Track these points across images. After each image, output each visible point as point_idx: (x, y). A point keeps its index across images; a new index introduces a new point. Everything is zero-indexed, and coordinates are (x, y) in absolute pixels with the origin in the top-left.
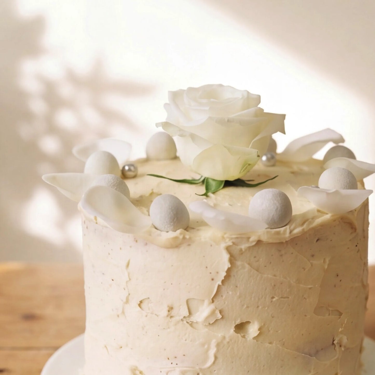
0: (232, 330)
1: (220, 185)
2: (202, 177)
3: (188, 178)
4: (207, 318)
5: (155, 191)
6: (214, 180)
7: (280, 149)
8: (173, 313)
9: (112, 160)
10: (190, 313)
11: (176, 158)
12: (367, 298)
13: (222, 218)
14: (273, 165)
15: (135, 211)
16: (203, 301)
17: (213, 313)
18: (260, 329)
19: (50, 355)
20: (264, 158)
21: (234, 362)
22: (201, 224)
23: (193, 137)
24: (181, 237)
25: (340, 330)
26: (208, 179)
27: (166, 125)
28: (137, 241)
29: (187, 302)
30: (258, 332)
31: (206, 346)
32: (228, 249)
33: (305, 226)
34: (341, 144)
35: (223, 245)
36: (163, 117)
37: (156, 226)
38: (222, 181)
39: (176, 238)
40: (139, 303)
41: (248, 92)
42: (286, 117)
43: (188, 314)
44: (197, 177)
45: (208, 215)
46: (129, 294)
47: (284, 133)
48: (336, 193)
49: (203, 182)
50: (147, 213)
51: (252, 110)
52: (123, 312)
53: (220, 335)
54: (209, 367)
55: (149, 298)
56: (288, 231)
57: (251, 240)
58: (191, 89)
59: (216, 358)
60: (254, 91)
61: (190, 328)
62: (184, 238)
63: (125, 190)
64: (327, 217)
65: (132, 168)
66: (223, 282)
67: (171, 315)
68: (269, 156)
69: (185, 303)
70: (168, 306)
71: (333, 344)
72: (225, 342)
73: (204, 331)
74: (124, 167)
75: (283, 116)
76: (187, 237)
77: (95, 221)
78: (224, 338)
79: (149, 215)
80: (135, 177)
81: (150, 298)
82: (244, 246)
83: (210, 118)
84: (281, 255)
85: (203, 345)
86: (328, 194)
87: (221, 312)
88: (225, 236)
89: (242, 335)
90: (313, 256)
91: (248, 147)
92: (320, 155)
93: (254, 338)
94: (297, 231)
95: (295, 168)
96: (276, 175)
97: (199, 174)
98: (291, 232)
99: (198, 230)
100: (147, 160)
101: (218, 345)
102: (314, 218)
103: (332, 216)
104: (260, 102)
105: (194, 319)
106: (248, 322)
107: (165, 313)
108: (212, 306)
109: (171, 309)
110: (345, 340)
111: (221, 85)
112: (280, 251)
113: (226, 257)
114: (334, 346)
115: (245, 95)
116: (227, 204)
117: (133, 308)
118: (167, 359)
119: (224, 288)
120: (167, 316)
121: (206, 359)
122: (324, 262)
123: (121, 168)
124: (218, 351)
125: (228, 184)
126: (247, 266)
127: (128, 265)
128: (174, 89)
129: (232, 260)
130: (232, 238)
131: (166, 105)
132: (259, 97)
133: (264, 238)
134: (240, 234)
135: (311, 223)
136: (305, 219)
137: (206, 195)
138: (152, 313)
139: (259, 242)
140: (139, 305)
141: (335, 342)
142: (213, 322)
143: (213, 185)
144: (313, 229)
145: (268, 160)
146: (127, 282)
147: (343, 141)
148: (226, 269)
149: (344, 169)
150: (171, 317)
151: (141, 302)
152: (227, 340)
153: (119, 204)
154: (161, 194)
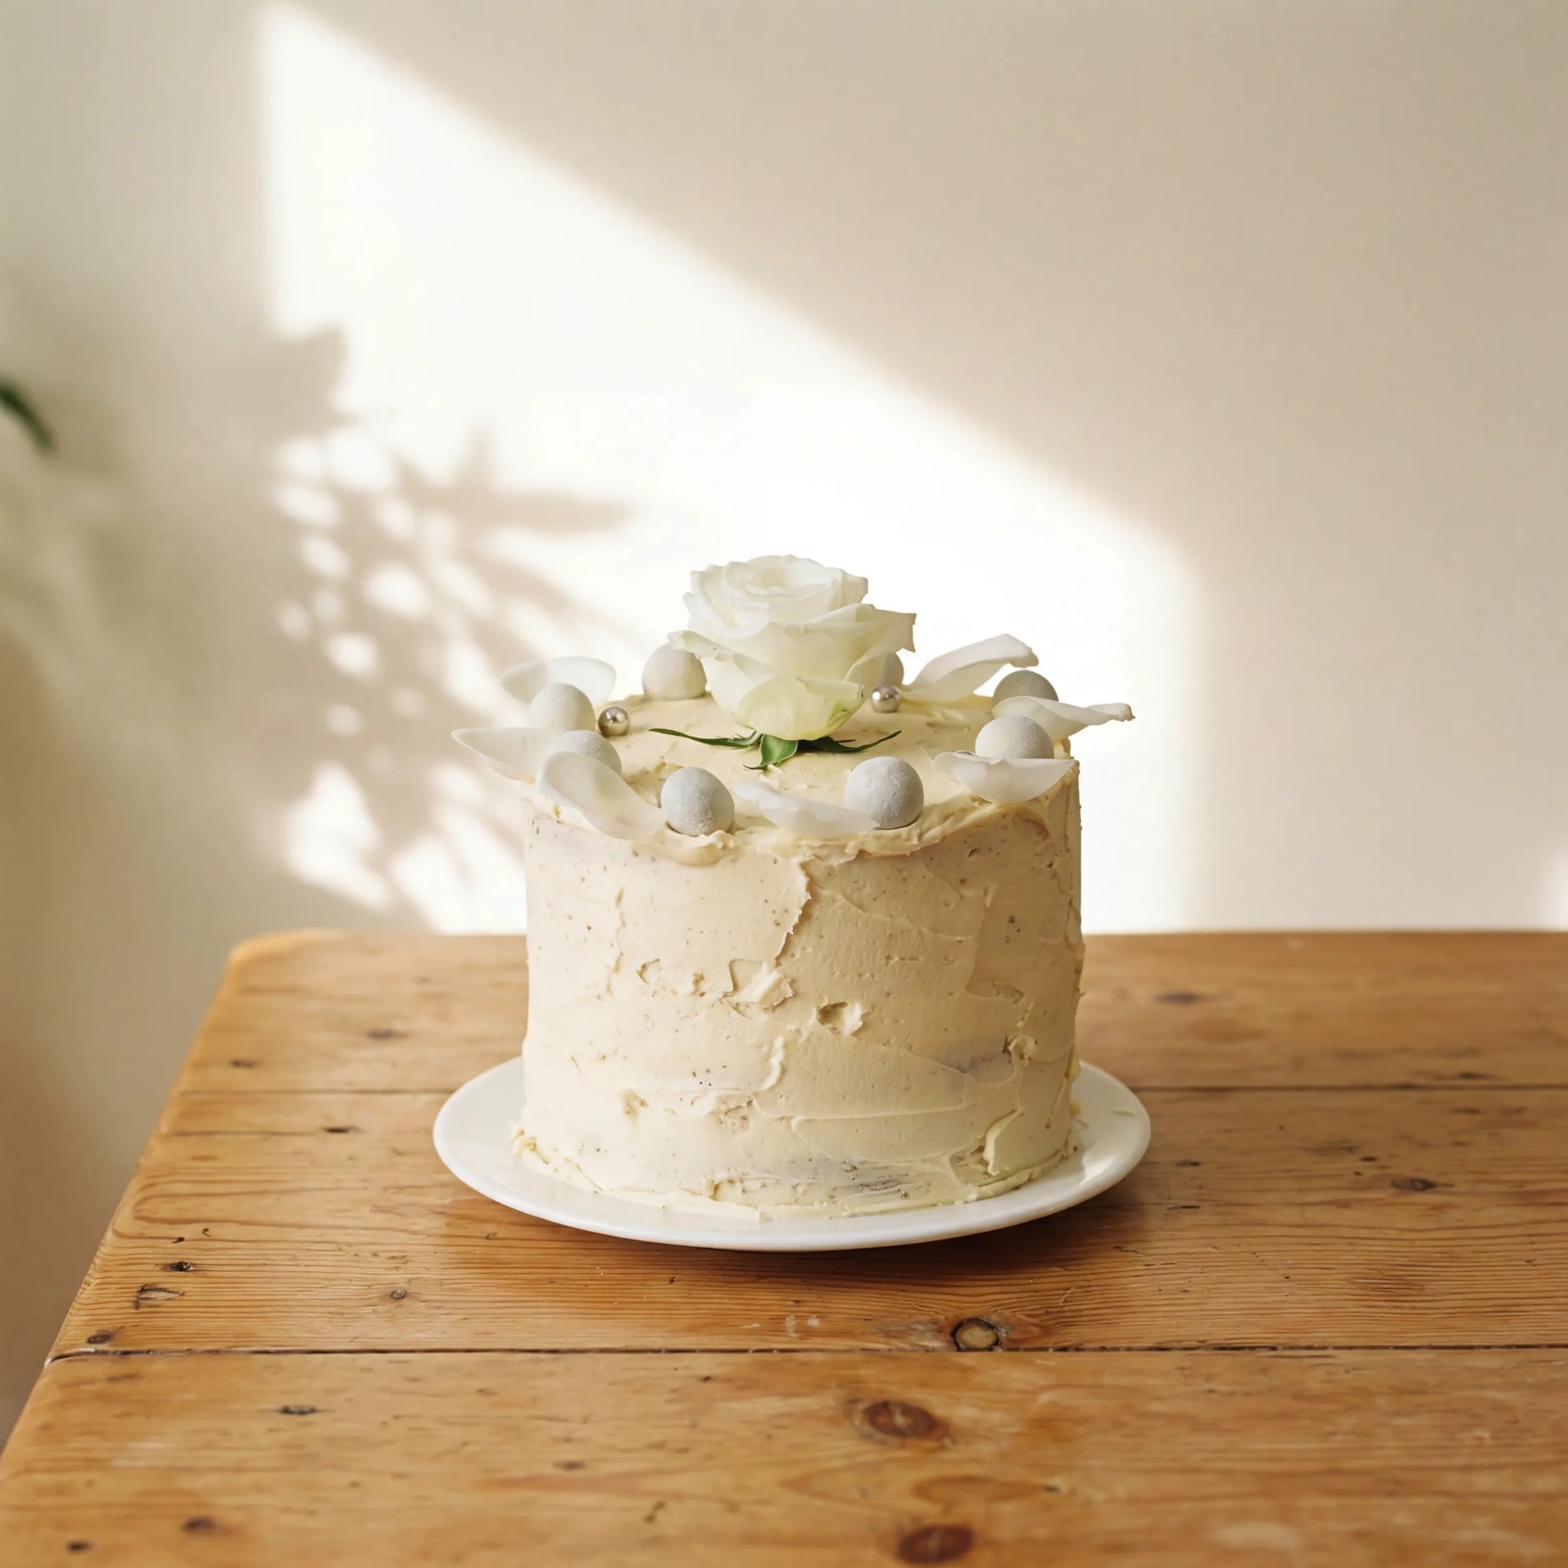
0: (813, 1018)
1: (790, 750)
2: (755, 733)
3: (730, 735)
4: (766, 997)
5: (667, 760)
6: (780, 740)
7: (908, 679)
8: (704, 987)
9: (581, 700)
10: (736, 987)
11: (704, 695)
12: (1078, 971)
13: (795, 809)
14: (895, 711)
15: (634, 800)
16: (760, 963)
17: (777, 985)
18: (863, 1017)
19: (442, 1103)
20: (877, 696)
21: (818, 1080)
22: (757, 820)
23: (740, 661)
24: (720, 845)
25: (1020, 1024)
26: (766, 736)
27: (687, 635)
28: (637, 855)
29: (731, 965)
30: (860, 1024)
31: (765, 1048)
32: (804, 866)
33: (947, 823)
34: (1031, 669)
35: (796, 860)
36: (681, 621)
37: (674, 824)
38: (793, 742)
39: (711, 847)
40: (640, 969)
41: (844, 574)
42: (917, 620)
43: (730, 988)
44: (746, 734)
45: (769, 804)
46: (622, 954)
47: (914, 651)
48: (1002, 764)
49: (758, 743)
50: (655, 801)
51: (852, 608)
52: (609, 989)
53: (791, 1027)
54: (772, 1088)
55: (658, 960)
56: (915, 833)
57: (847, 851)
58: (734, 566)
59: (784, 1071)
60: (856, 571)
61: (734, 1013)
62: (725, 847)
63: (610, 759)
64: (989, 810)
65: (620, 716)
66: (796, 928)
67: (702, 990)
68: (885, 690)
69: (728, 968)
70: (696, 975)
71: (1006, 1050)
72: (801, 1041)
73: (763, 1018)
74: (603, 716)
75: (912, 618)
76: (731, 844)
77: (556, 817)
78: (798, 1031)
79: (660, 806)
80: (624, 733)
81: (661, 962)
82: (836, 862)
83: (773, 626)
84: (904, 880)
85: (760, 1046)
86: (987, 765)
87: (792, 983)
88: (802, 843)
89: (830, 1025)
90: (963, 881)
91: (843, 679)
92: (988, 689)
93: (856, 1034)
94: (934, 833)
95: (938, 716)
96: (898, 731)
97: (752, 728)
98: (920, 836)
99: (751, 832)
100: (645, 700)
101: (786, 1046)
102: (964, 811)
103: (999, 807)
104: (866, 592)
105: (744, 996)
106: (842, 1005)
107: (691, 987)
108: (775, 976)
109: (699, 979)
110: (1030, 1047)
111: (791, 558)
112: (900, 871)
113: (802, 881)
114: (1006, 1055)
115: (839, 577)
116: (805, 786)
117: (628, 980)
118: (692, 1076)
119: (795, 940)
120: (694, 993)
121: (766, 1074)
122: (986, 893)
123: (597, 717)
124: (787, 1056)
125: (805, 747)
126: (840, 898)
127: (619, 899)
128: (702, 568)
129: (812, 886)
130: (813, 848)
131: (687, 596)
132: (865, 581)
133: (872, 847)
134: (826, 840)
135: (958, 820)
136: (948, 812)
137: (764, 769)
138: (664, 989)
139: (862, 854)
140: (641, 974)
141: (1011, 1048)
142: (779, 1002)
143: (777, 750)
144: (963, 830)
145: (883, 699)
146: (618, 931)
147: (1034, 661)
148: (803, 902)
149: (1025, 719)
150: (702, 994)
151: (644, 967)
152: (805, 1035)
153: (605, 788)
154: (681, 767)
